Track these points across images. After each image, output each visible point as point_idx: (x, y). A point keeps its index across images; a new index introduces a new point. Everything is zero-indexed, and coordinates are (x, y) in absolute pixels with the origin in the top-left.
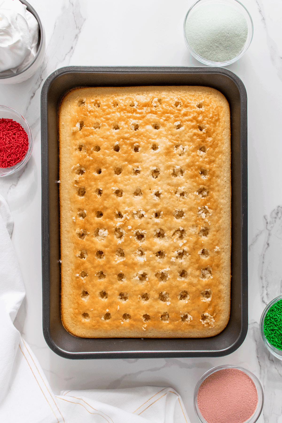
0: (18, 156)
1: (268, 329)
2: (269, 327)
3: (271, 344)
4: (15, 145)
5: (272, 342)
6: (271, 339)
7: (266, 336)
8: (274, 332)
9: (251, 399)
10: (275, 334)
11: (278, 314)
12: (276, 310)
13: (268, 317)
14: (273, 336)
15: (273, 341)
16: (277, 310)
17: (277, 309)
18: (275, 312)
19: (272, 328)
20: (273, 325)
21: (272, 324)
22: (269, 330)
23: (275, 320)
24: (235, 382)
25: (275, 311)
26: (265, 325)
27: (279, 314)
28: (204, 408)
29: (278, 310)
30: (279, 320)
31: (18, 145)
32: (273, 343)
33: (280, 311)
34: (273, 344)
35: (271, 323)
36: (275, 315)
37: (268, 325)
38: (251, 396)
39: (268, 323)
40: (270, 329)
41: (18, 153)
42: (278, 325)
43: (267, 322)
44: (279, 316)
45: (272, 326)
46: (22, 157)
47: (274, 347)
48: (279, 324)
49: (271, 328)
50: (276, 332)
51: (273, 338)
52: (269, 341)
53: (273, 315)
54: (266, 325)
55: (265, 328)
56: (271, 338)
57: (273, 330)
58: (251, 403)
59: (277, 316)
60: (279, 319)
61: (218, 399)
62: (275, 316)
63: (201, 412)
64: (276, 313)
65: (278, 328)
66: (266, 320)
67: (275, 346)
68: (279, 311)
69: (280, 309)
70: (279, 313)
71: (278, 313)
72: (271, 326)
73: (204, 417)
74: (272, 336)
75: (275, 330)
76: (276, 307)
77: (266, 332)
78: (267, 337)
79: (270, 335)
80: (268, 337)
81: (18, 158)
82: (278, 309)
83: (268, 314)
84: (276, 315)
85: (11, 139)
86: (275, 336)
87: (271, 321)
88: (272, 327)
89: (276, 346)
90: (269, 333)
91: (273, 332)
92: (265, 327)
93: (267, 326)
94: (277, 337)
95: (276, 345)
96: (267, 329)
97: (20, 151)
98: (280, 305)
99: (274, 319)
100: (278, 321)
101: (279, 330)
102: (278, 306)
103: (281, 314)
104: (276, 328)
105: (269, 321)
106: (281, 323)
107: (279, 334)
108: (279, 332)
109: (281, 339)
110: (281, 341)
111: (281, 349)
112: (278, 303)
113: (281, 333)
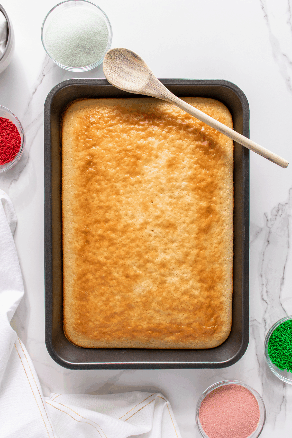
0: (8, 156)
3: (274, 363)
4: (7, 145)
6: (274, 358)
7: (269, 355)
8: (278, 351)
9: (253, 416)
10: (278, 353)
11: (283, 334)
12: (282, 330)
13: (273, 336)
14: (276, 355)
15: (275, 360)
19: (276, 347)
20: (277, 345)
22: (273, 350)
23: (280, 340)
24: (238, 398)
26: (270, 344)
27: (285, 335)
28: (205, 422)
29: (284, 330)
30: (284, 341)
31: (9, 146)
32: (275, 362)
33: (286, 332)
34: (275, 364)
36: (281, 335)
37: (272, 344)
38: (253, 413)
39: (272, 342)
41: (8, 153)
42: (282, 345)
43: (271, 341)
44: (284, 336)
46: (12, 158)
48: (283, 344)
51: (276, 358)
52: (272, 360)
53: (278, 335)
54: (271, 344)
55: (269, 347)
57: (276, 350)
58: (253, 420)
59: (283, 336)
60: (284, 339)
61: (220, 414)
62: (280, 336)
63: (203, 426)
64: (281, 333)
65: (282, 348)
66: (271, 338)
67: (277, 365)
68: (284, 332)
69: (286, 330)
71: (283, 333)
72: (275, 345)
73: (205, 431)
74: (275, 355)
75: (279, 349)
76: (282, 327)
77: (269, 351)
78: (270, 356)
79: (273, 354)
80: (271, 356)
81: (8, 159)
83: (274, 333)
84: (282, 335)
85: (3, 139)
86: (278, 356)
87: (276, 341)
88: (276, 346)
90: (272, 352)
91: (276, 352)
92: (269, 346)
93: (271, 345)
94: (280, 357)
96: (271, 348)
97: (10, 152)
98: (287, 325)
99: (280, 339)
100: (282, 341)
101: (283, 350)
102: (285, 326)
103: (286, 334)
104: (280, 348)
105: (274, 340)
106: (286, 343)
107: (283, 354)
108: (283, 352)
109: (284, 359)
110: (283, 362)
111: (282, 369)
112: (284, 323)
113: (285, 354)
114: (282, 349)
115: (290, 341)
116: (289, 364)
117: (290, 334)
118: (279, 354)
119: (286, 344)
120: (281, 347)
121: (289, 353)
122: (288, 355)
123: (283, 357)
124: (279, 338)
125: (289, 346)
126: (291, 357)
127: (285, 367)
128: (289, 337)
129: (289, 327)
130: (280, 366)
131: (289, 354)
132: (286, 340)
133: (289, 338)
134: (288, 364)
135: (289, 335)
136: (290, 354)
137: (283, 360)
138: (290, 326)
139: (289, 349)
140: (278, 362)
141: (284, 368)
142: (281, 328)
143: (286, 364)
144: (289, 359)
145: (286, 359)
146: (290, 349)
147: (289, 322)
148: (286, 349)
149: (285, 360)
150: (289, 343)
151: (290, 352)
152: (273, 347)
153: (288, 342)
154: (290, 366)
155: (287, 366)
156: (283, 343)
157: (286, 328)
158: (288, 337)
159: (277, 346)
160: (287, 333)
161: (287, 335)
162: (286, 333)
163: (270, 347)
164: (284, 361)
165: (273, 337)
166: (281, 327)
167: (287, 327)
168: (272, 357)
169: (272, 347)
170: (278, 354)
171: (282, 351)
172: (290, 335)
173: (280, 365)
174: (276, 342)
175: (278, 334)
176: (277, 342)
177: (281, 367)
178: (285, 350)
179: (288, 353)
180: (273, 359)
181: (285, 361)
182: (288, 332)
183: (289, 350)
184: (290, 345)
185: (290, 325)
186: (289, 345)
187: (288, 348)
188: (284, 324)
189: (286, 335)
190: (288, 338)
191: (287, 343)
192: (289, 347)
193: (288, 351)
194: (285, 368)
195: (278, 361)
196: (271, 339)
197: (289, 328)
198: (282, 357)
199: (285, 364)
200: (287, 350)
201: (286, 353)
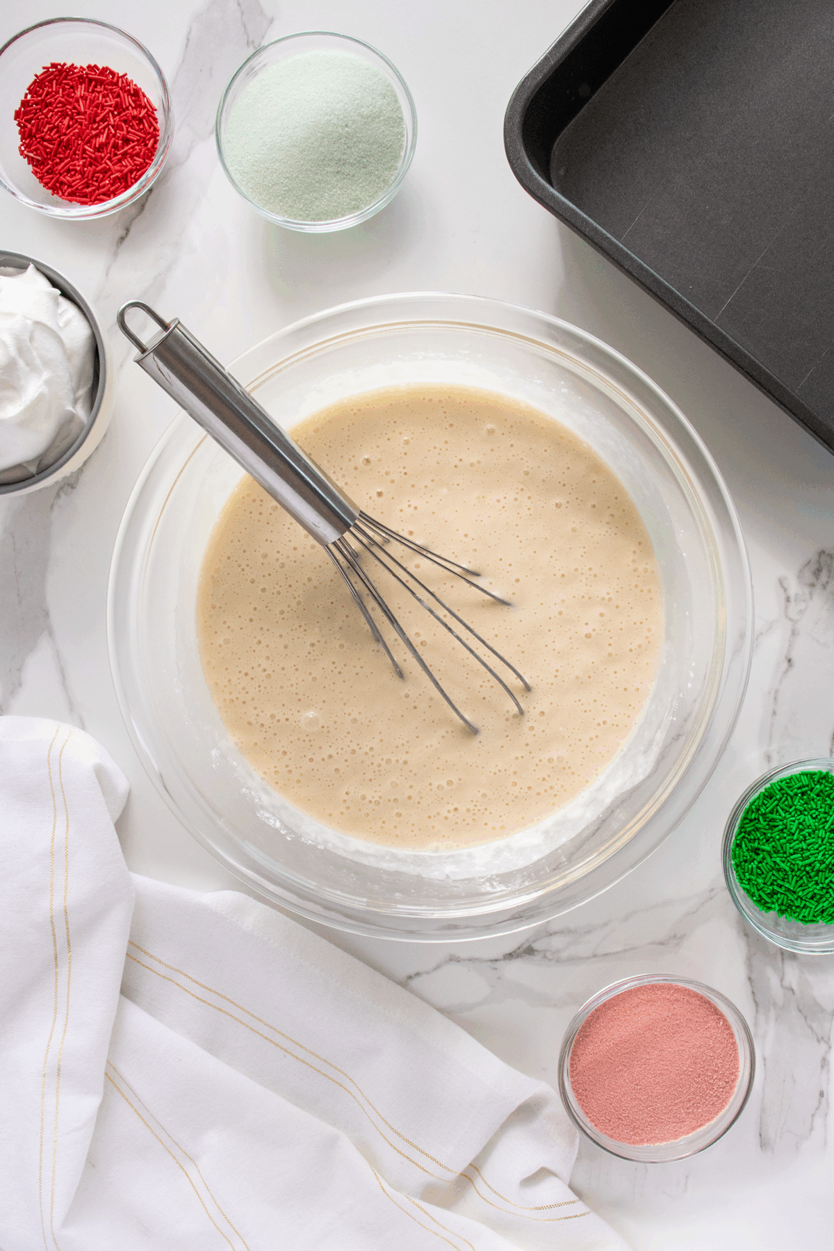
1: (746, 846)
2: (750, 842)
3: (744, 889)
5: (747, 883)
6: (747, 874)
7: (733, 862)
8: (761, 856)
10: (760, 862)
11: (783, 810)
12: (781, 799)
13: (753, 812)
14: (754, 866)
15: (750, 881)
16: (784, 798)
17: (783, 795)
18: (776, 802)
19: (756, 845)
20: (761, 838)
21: (759, 835)
22: (748, 850)
23: (771, 824)
25: (776, 800)
26: (740, 833)
27: (787, 811)
29: (787, 799)
30: (781, 827)
32: (748, 887)
33: (791, 803)
34: (748, 890)
35: (758, 829)
36: (775, 810)
37: (746, 836)
39: (748, 829)
40: (750, 848)
42: (774, 841)
43: (746, 826)
44: (783, 814)
45: (759, 839)
47: (749, 899)
48: (778, 837)
49: (753, 845)
50: (764, 858)
51: (751, 874)
52: (741, 879)
53: (767, 810)
54: (743, 834)
55: (738, 842)
56: (746, 870)
57: (756, 851)
59: (780, 815)
60: (781, 823)
62: (772, 813)
64: (777, 805)
65: (773, 847)
66: (745, 818)
67: (753, 895)
68: (786, 803)
69: (792, 798)
70: (787, 809)
71: (783, 806)
72: (755, 840)
74: (750, 866)
75: (763, 851)
76: (782, 789)
77: (737, 852)
78: (737, 866)
79: (746, 861)
80: (739, 868)
82: (785, 795)
83: (756, 804)
84: (777, 811)
87: (758, 826)
88: (757, 842)
89: (755, 898)
90: (744, 856)
91: (756, 857)
92: (739, 838)
93: (744, 837)
95: (757, 893)
96: (741, 846)
98: (796, 786)
99: (770, 821)
100: (777, 829)
101: (775, 855)
102: (789, 787)
103: (791, 810)
104: (767, 847)
105: (754, 825)
106: (785, 835)
107: (773, 865)
108: (773, 859)
109: (774, 880)
110: (771, 888)
111: (765, 908)
112: (790, 779)
113: (779, 865)
114: (772, 852)
115: (798, 831)
116: (786, 897)
117: (800, 811)
118: (764, 864)
119: (785, 838)
120: (770, 845)
121: (792, 863)
122: (787, 869)
123: (773, 875)
124: (768, 819)
125: (794, 843)
126: (793, 876)
127: (773, 903)
128: (798, 818)
129: (800, 791)
130: (760, 901)
131: (790, 868)
132: (788, 827)
133: (797, 822)
134: (783, 896)
135: (799, 813)
136: (792, 866)
137: (772, 884)
138: (804, 789)
139: (792, 851)
140: (755, 887)
141: (769, 905)
142: (777, 792)
143: (779, 896)
144: (788, 882)
145: (779, 882)
146: (794, 853)
147: (802, 776)
148: (785, 853)
149: (775, 883)
150: (793, 835)
151: (794, 862)
152: (749, 845)
153: (793, 831)
154: (789, 901)
155: (780, 902)
156: (777, 833)
157: (792, 793)
158: (793, 818)
159: (761, 843)
160: (793, 808)
161: (793, 814)
162: (791, 807)
163: (741, 842)
164: (774, 885)
165: (753, 816)
166: (779, 788)
167: (796, 790)
168: (741, 871)
169: (745, 844)
170: (760, 865)
171: (771, 857)
172: (801, 814)
173: (760, 896)
174: (760, 828)
175: (767, 808)
176: (762, 830)
177: (763, 901)
178: (781, 855)
179: (789, 864)
180: (743, 877)
181: (775, 888)
182: (796, 803)
183: (792, 855)
184: (797, 842)
185: (804, 786)
186: (795, 841)
187: (791, 848)
188: (788, 781)
189: (790, 814)
190: (794, 822)
191: (789, 835)
192: (792, 845)
193: (788, 858)
194: (773, 906)
195: (756, 883)
196: (747, 821)
197: (800, 795)
198: (771, 873)
199: (775, 896)
200: (785, 855)
201: (783, 862)
